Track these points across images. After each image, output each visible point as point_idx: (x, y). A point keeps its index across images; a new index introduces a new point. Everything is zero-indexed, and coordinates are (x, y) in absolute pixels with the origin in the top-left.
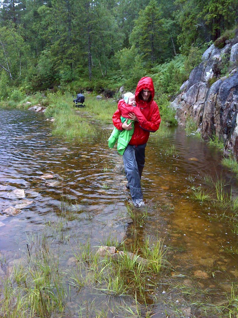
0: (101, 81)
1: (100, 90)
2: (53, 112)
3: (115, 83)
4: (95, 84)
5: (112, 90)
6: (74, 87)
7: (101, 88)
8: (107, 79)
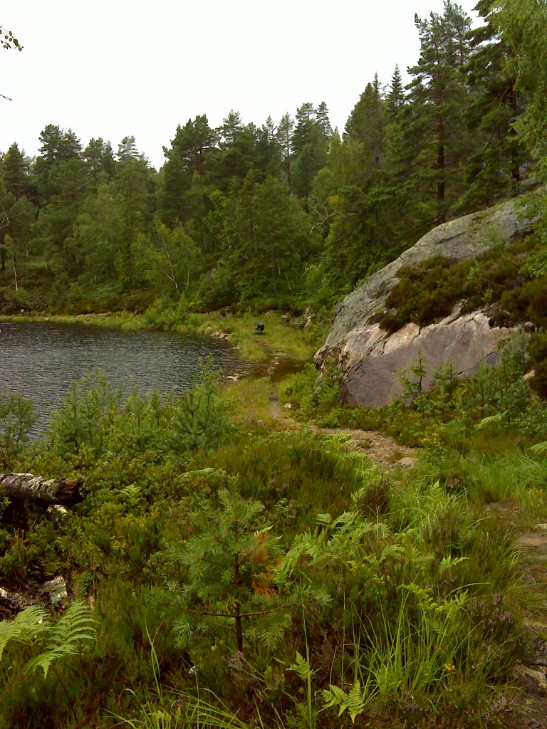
0: (288, 297)
1: (286, 308)
2: (238, 341)
3: (305, 299)
4: (280, 302)
5: (299, 308)
6: (256, 305)
7: (286, 306)
8: (295, 295)
